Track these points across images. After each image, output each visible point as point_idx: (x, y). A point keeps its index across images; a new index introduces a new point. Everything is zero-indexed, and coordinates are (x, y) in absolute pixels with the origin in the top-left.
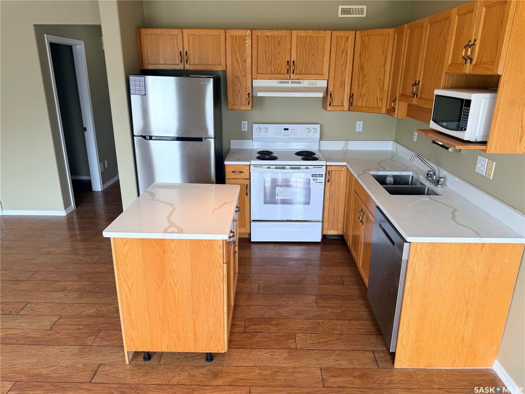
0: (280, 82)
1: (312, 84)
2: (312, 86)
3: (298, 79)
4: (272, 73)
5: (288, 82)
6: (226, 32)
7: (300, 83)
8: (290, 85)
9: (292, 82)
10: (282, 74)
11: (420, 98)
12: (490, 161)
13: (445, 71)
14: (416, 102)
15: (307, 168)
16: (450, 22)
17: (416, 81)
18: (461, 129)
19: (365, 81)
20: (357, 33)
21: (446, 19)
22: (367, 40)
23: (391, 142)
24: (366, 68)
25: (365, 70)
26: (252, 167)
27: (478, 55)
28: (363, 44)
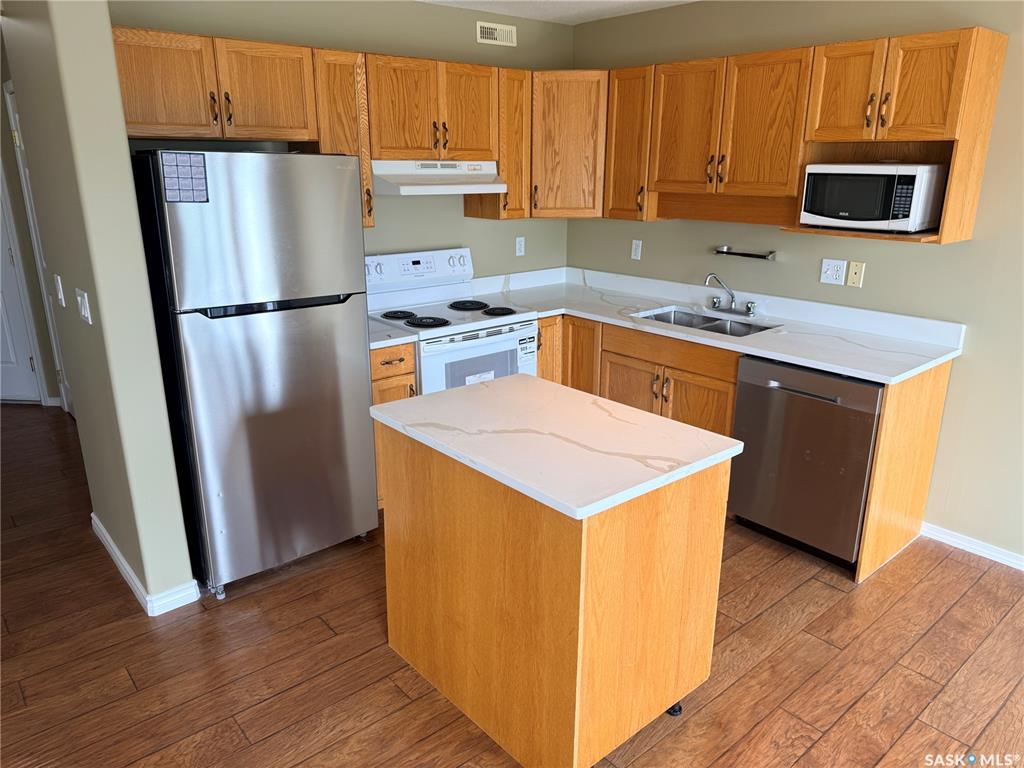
0: (423, 166)
1: (475, 169)
2: (475, 172)
3: (452, 159)
4: (407, 147)
5: (435, 166)
6: (313, 54)
7: (454, 166)
8: (439, 171)
9: (443, 166)
10: (424, 149)
11: (729, 182)
12: (853, 264)
13: (807, 139)
14: (721, 189)
15: (511, 330)
16: (807, 67)
17: (713, 157)
18: (895, 217)
19: (558, 163)
20: (536, 74)
21: (791, 62)
22: (555, 89)
23: (565, 268)
24: (557, 138)
25: (556, 142)
26: (423, 344)
27: (896, 114)
28: (548, 96)
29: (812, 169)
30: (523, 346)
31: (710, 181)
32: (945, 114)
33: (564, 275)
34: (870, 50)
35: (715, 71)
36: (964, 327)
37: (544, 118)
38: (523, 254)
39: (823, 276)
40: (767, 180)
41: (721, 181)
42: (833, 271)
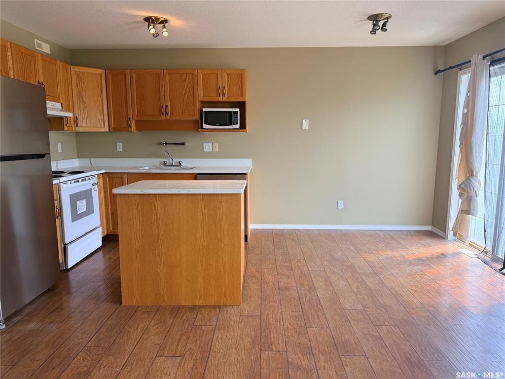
2: (54, 106)
11: (171, 115)
12: (214, 144)
13: (199, 100)
14: (168, 117)
15: (89, 179)
16: (195, 76)
17: (162, 106)
18: (234, 124)
19: (86, 107)
20: (72, 67)
21: (189, 74)
22: (81, 75)
23: (77, 159)
24: (84, 95)
25: (84, 98)
26: (61, 184)
27: (228, 93)
28: (78, 77)
29: (204, 110)
30: (94, 187)
31: (163, 115)
32: (242, 93)
33: (78, 161)
34: (216, 72)
35: (159, 74)
36: (251, 159)
37: (77, 87)
38: (61, 151)
39: (204, 149)
40: (186, 114)
41: (167, 114)
42: (207, 147)
